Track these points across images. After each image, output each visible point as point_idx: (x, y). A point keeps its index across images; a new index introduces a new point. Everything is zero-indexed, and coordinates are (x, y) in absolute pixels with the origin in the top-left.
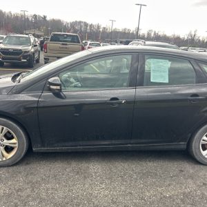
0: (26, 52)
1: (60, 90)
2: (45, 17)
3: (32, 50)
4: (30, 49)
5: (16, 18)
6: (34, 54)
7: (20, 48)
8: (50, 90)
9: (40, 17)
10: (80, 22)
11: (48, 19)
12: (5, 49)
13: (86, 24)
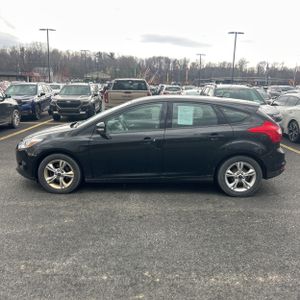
0: (85, 103)
1: (105, 131)
2: (112, 54)
3: (92, 101)
4: (90, 99)
5: (75, 58)
6: (94, 104)
7: (79, 98)
8: (98, 132)
9: (105, 54)
10: (160, 58)
11: (116, 56)
12: (62, 101)
13: (168, 61)
